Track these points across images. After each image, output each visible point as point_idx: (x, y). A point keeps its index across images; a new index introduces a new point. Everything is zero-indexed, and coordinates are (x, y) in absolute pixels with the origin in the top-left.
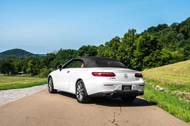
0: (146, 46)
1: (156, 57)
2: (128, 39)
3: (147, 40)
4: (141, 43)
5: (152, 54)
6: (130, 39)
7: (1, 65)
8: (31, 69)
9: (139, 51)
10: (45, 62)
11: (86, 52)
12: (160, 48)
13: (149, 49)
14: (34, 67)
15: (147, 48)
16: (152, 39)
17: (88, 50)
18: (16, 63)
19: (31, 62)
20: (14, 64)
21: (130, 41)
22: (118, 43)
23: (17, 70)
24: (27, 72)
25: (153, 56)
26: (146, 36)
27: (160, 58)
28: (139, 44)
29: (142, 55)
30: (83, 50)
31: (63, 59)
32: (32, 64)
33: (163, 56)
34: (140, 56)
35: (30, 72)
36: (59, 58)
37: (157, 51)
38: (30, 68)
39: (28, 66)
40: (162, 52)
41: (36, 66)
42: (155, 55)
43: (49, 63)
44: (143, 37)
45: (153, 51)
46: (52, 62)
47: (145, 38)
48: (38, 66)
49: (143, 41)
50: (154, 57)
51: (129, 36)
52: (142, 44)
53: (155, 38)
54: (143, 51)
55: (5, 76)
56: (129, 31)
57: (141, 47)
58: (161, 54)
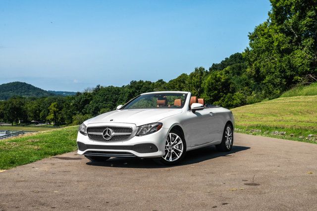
0: (215, 89)
1: (227, 102)
2: (194, 80)
3: (217, 81)
4: (210, 85)
5: (222, 98)
6: (196, 80)
7: (8, 109)
8: (55, 115)
9: (207, 94)
10: (77, 106)
11: (138, 91)
12: (234, 91)
13: (219, 92)
14: (60, 113)
15: (216, 92)
16: (223, 80)
17: (141, 89)
18: (30, 107)
19: (54, 106)
20: (27, 108)
21: (197, 82)
22: (182, 84)
23: (32, 117)
24: (48, 121)
25: (223, 100)
26: (216, 77)
27: (232, 103)
28: (208, 87)
29: (211, 100)
30: (134, 89)
31: (105, 102)
32: (57, 108)
33: (235, 102)
34: (209, 101)
35: (53, 120)
36: (99, 101)
37: (229, 94)
38: (53, 114)
39: (50, 110)
40: (235, 96)
41: (63, 112)
42: (226, 100)
43: (83, 108)
44: (212, 78)
45: (225, 95)
46: (88, 106)
47: (214, 79)
48: (67, 112)
49: (212, 83)
50: (225, 102)
51: (195, 76)
52: (210, 87)
53: (227, 80)
54: (211, 94)
55: (13, 126)
56: (196, 70)
57: (210, 90)
58: (233, 99)
